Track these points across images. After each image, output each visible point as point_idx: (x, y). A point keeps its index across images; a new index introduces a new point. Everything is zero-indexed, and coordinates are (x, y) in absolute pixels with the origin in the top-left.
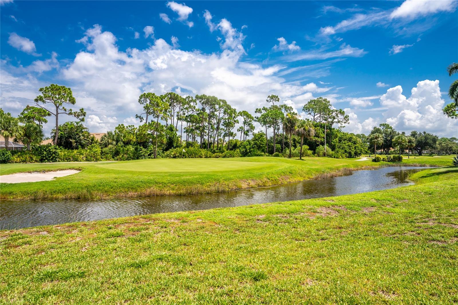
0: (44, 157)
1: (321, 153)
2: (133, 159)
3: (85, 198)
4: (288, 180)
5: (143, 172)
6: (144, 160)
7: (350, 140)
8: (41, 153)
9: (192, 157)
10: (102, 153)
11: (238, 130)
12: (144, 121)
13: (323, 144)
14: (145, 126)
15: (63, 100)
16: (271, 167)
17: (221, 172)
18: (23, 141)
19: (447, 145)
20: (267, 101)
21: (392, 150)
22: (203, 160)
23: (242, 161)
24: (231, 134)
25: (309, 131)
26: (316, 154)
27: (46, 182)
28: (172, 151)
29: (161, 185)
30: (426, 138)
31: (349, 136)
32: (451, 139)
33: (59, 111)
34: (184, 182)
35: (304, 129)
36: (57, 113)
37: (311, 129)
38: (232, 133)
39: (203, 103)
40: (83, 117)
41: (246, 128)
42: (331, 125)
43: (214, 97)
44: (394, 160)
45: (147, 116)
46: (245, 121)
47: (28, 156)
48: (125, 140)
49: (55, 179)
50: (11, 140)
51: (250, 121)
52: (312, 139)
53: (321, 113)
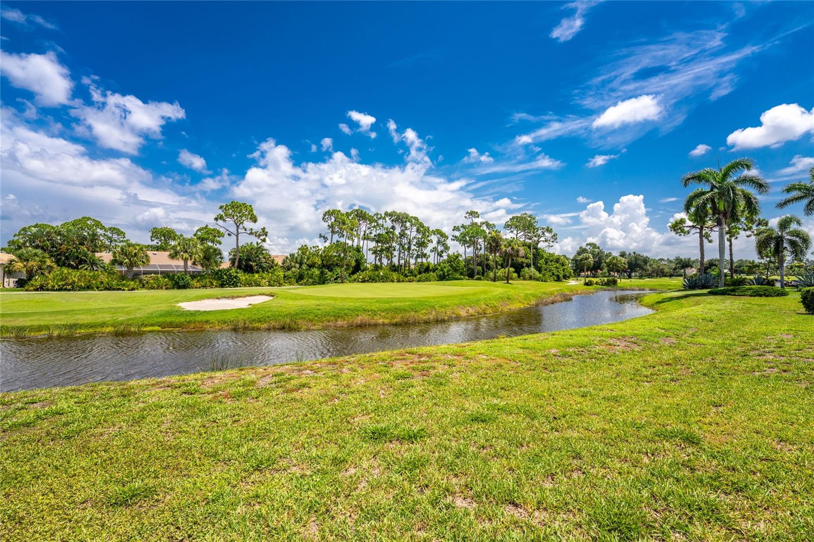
0: (224, 281)
1: (527, 276)
2: (319, 284)
3: (290, 328)
4: (508, 307)
5: (345, 298)
6: (330, 285)
7: (557, 261)
8: (221, 278)
9: (383, 282)
10: (285, 277)
11: (431, 251)
12: (329, 241)
13: (528, 266)
14: (331, 247)
15: (243, 218)
16: (485, 292)
17: (433, 298)
18: (202, 265)
19: (659, 266)
20: (466, 217)
21: (600, 272)
22: (396, 285)
23: (444, 285)
24: (424, 255)
25: (518, 251)
26: (521, 278)
27: (242, 309)
28: (360, 275)
29: (370, 313)
30: (636, 259)
31: (555, 257)
32: (659, 260)
33: (240, 231)
34: (396, 310)
35: (513, 249)
36: (238, 233)
37: (520, 248)
38: (426, 254)
39: (393, 221)
40: (264, 237)
41: (440, 248)
42: (537, 244)
43: (405, 213)
44: (608, 284)
45: (332, 235)
46: (439, 240)
47: (207, 280)
48: (309, 262)
49: (250, 306)
50: (190, 263)
51: (445, 241)
52: (520, 260)
53: (524, 231)
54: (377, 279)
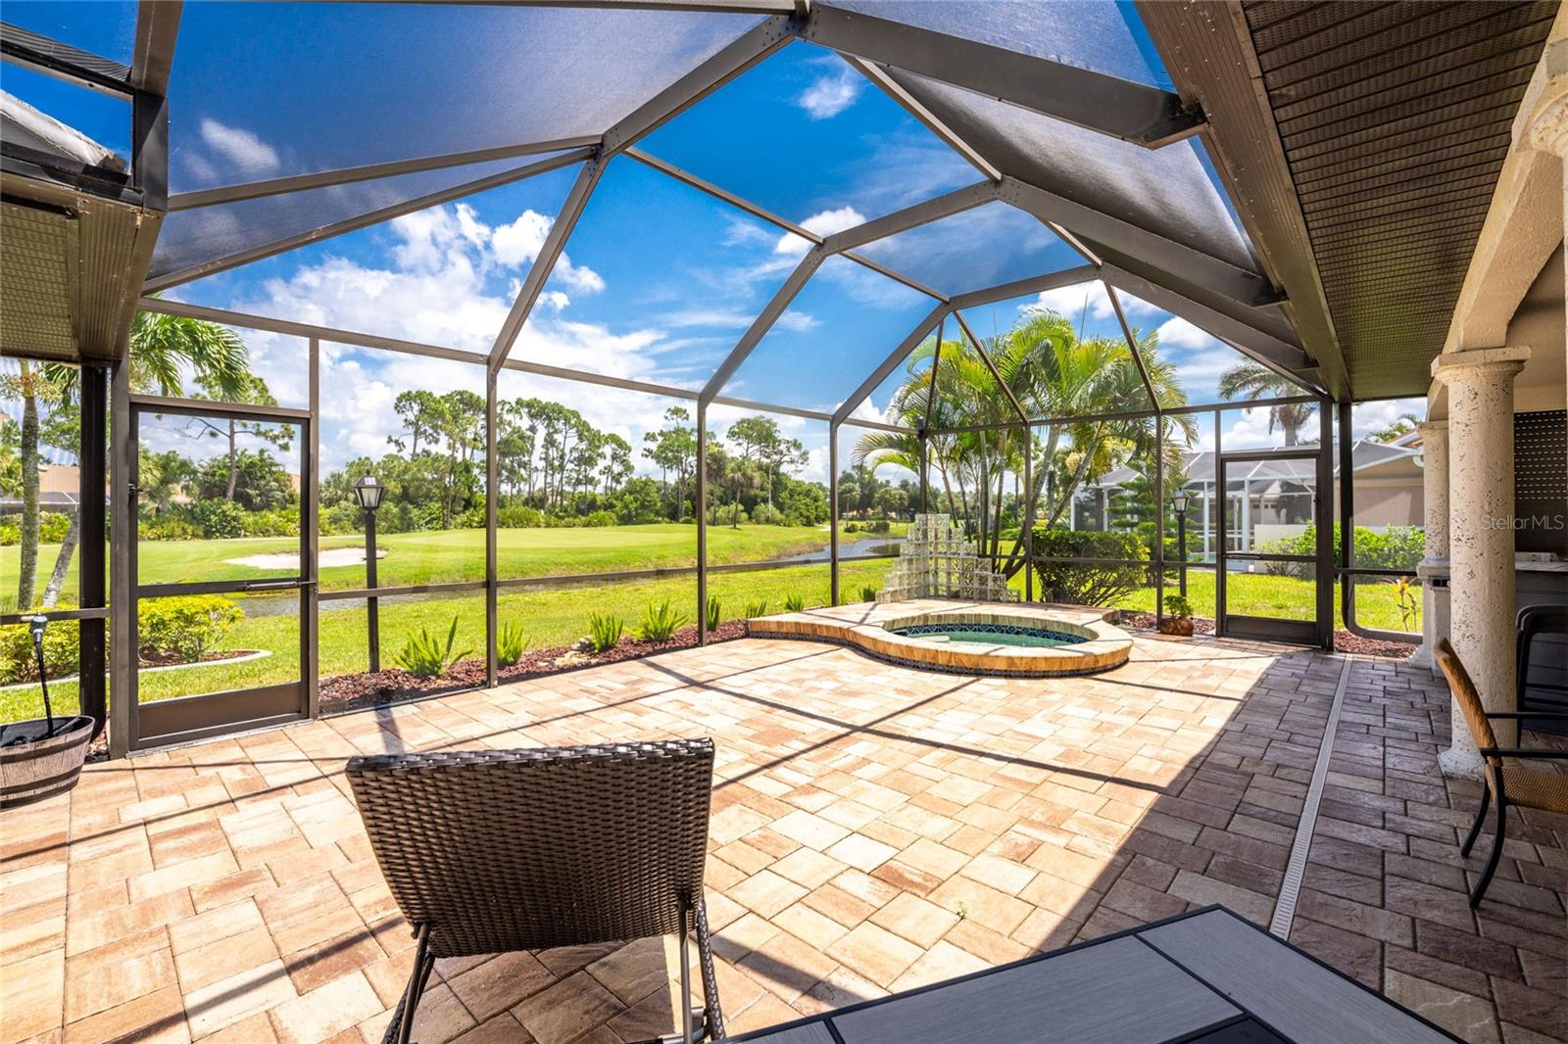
0: (212, 527)
1: (763, 518)
2: (402, 531)
7: (807, 494)
8: (203, 519)
11: (602, 473)
12: (409, 451)
13: (765, 501)
20: (666, 418)
21: (870, 511)
22: (542, 532)
24: (590, 481)
25: (751, 479)
26: (754, 520)
31: (805, 488)
33: (236, 428)
35: (744, 475)
36: (232, 433)
37: (755, 474)
38: (592, 478)
39: (532, 416)
40: (286, 440)
41: (617, 468)
42: (779, 466)
43: (556, 404)
44: (876, 530)
45: (416, 440)
46: (615, 454)
51: (625, 455)
52: (753, 492)
53: (760, 443)
54: (511, 522)
